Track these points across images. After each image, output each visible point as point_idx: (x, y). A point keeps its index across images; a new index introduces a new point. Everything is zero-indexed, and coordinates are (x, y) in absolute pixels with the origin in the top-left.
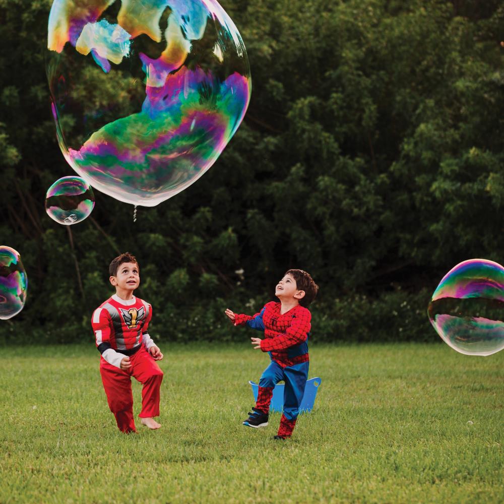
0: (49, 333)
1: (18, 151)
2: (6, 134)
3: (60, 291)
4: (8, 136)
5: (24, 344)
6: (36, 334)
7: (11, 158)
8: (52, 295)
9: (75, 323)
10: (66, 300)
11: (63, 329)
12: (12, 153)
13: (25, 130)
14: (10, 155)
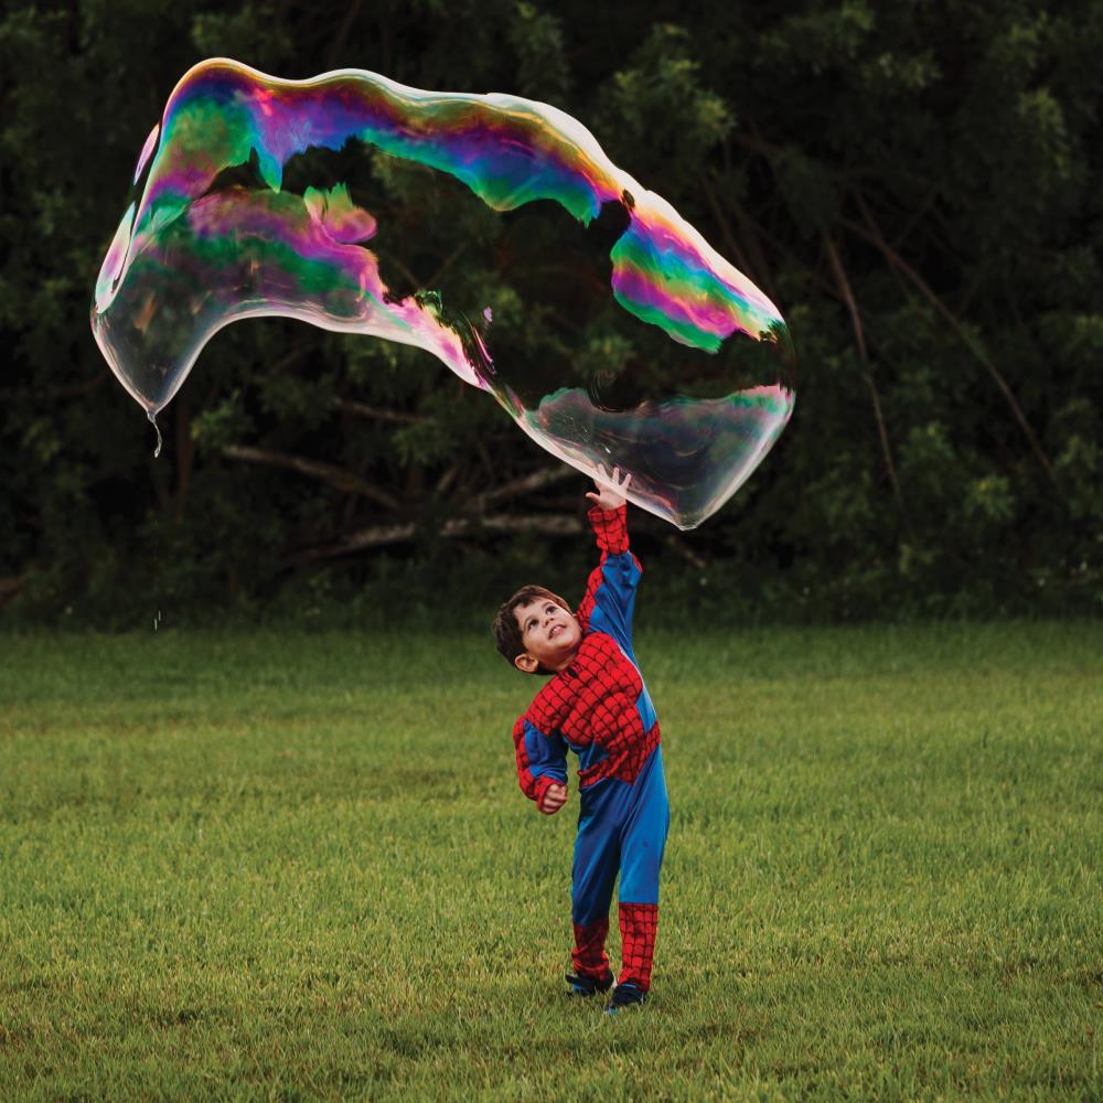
0: (806, 591)
1: (725, 107)
2: (693, 59)
3: (834, 475)
4: (697, 65)
5: (739, 623)
6: (770, 595)
7: (709, 126)
8: (812, 487)
9: (878, 562)
10: (848, 501)
11: (847, 581)
12: (711, 111)
13: (734, 41)
14: (705, 117)
